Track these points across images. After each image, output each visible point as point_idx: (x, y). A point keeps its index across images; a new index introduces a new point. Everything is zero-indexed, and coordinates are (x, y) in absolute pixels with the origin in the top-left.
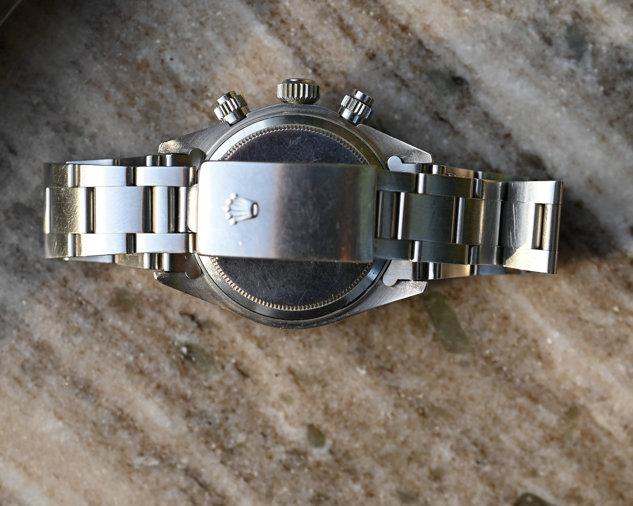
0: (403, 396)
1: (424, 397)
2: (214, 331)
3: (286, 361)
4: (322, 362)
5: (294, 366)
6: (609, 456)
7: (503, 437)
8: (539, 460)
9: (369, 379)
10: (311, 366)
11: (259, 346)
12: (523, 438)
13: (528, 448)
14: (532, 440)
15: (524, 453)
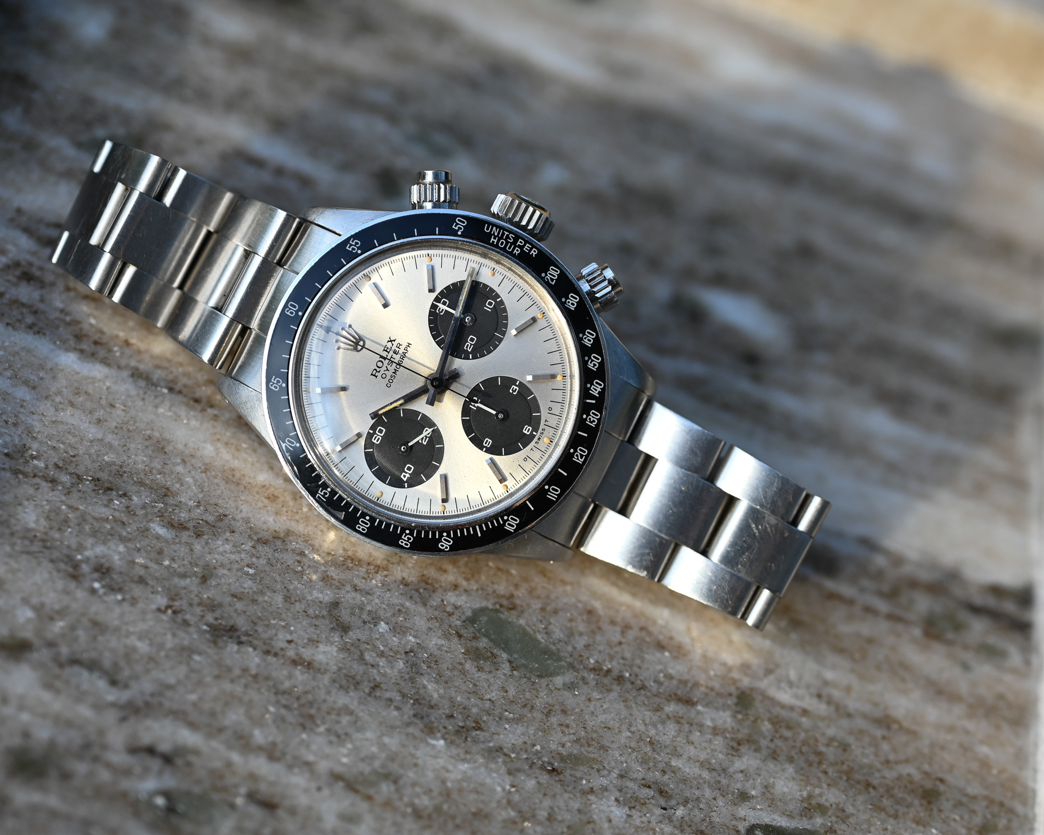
1: (543, 748)
2: (192, 758)
3: (323, 766)
4: (375, 749)
5: (338, 769)
7: (676, 763)
8: (740, 776)
9: (453, 750)
10: (363, 760)
11: (272, 758)
12: (703, 756)
13: (717, 767)
14: (716, 754)
15: (714, 774)
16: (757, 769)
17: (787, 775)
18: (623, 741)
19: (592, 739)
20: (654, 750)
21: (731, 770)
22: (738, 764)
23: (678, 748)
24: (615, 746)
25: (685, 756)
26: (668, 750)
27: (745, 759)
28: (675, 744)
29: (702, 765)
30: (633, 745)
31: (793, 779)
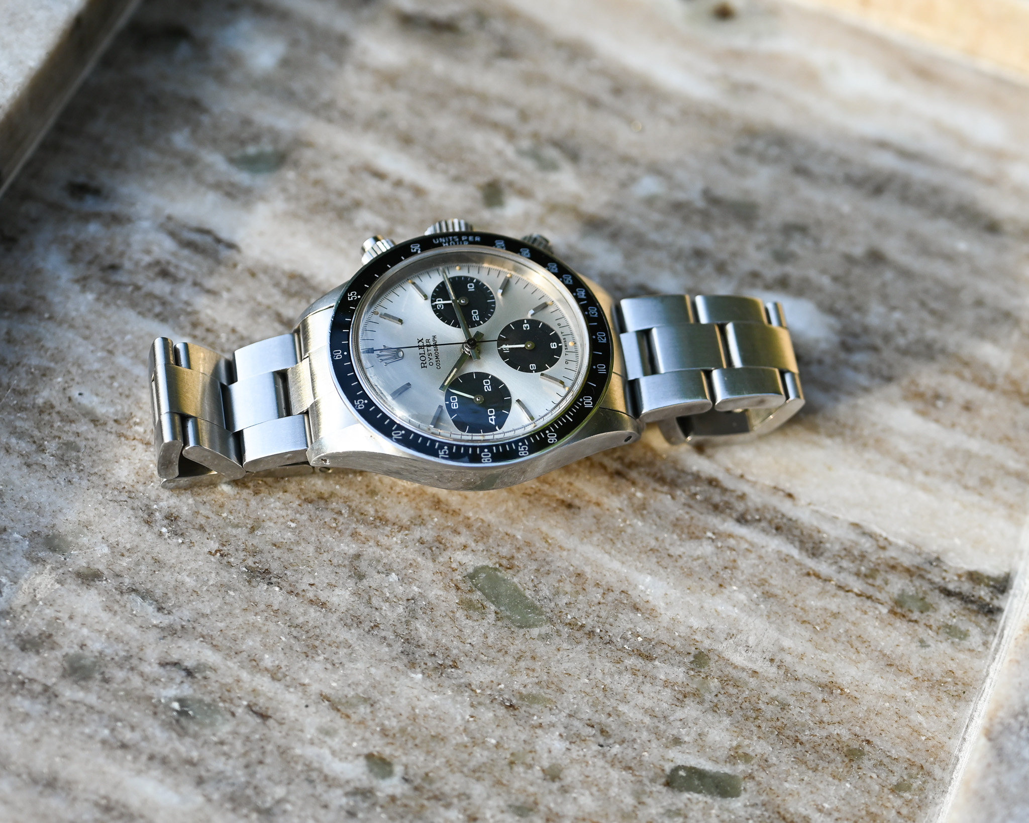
0: (478, 691)
1: (506, 687)
2: (210, 674)
3: (315, 688)
4: (361, 677)
5: (327, 691)
6: (764, 698)
7: (622, 708)
8: (679, 724)
9: (429, 683)
10: (349, 685)
11: (274, 678)
12: (648, 704)
13: (659, 715)
14: (661, 703)
15: (656, 720)
16: (696, 719)
17: (722, 726)
18: (579, 686)
19: (553, 683)
20: (605, 696)
21: (672, 718)
22: (680, 714)
23: (628, 696)
24: (571, 690)
25: (632, 703)
26: (618, 697)
27: (686, 710)
28: (626, 692)
29: (646, 711)
30: (588, 690)
31: (727, 730)
